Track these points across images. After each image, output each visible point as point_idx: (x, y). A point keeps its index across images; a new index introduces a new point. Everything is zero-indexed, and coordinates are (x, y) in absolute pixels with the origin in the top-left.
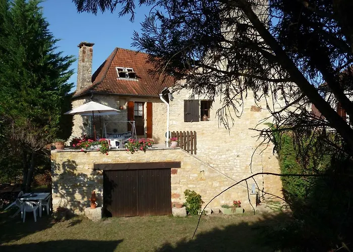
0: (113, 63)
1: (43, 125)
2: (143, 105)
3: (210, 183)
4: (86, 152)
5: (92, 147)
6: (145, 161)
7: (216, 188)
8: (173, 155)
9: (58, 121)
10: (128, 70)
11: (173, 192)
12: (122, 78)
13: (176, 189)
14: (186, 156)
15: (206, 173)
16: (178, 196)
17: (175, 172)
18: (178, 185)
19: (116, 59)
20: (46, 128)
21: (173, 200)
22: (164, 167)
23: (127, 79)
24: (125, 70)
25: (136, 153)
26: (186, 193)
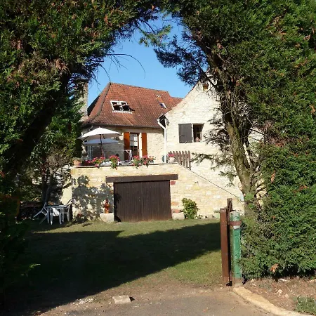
0: (107, 97)
1: (63, 147)
2: (138, 135)
3: (204, 192)
4: (99, 167)
5: (104, 163)
6: (147, 174)
7: (209, 196)
8: (171, 169)
9: (74, 143)
10: (122, 103)
11: (172, 200)
12: (117, 111)
13: (175, 198)
14: (182, 170)
15: (200, 184)
16: (177, 204)
17: (174, 183)
18: (176, 194)
19: (110, 93)
20: (65, 149)
21: (172, 207)
22: (164, 179)
23: (122, 112)
24: (119, 103)
25: (140, 168)
26: (184, 201)
